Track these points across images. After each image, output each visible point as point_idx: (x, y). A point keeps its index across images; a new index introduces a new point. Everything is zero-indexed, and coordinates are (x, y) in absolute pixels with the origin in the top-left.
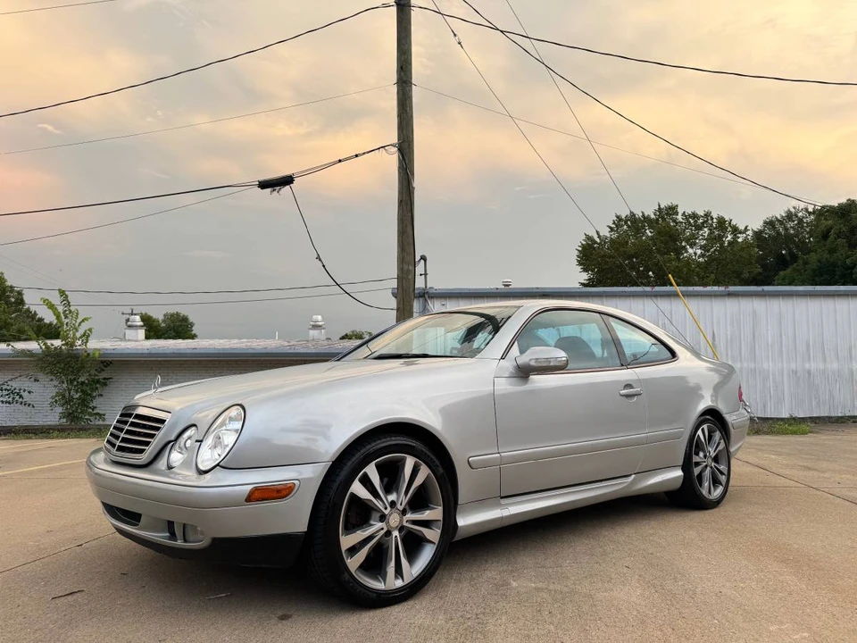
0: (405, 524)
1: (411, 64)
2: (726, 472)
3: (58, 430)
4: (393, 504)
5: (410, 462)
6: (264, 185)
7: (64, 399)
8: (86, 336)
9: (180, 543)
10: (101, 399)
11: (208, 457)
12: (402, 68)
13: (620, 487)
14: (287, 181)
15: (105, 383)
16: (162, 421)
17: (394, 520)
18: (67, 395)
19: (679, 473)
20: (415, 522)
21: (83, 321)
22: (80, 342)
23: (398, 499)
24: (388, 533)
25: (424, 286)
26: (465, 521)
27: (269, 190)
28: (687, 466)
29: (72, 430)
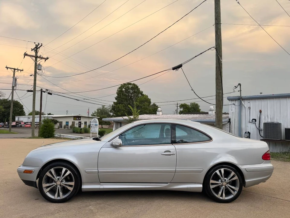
0: (62, 184)
2: (237, 190)
4: (58, 179)
12: (216, 19)
14: (180, 66)
17: (58, 183)
19: (201, 186)
20: (66, 185)
24: (56, 186)
25: (240, 95)
27: (175, 70)
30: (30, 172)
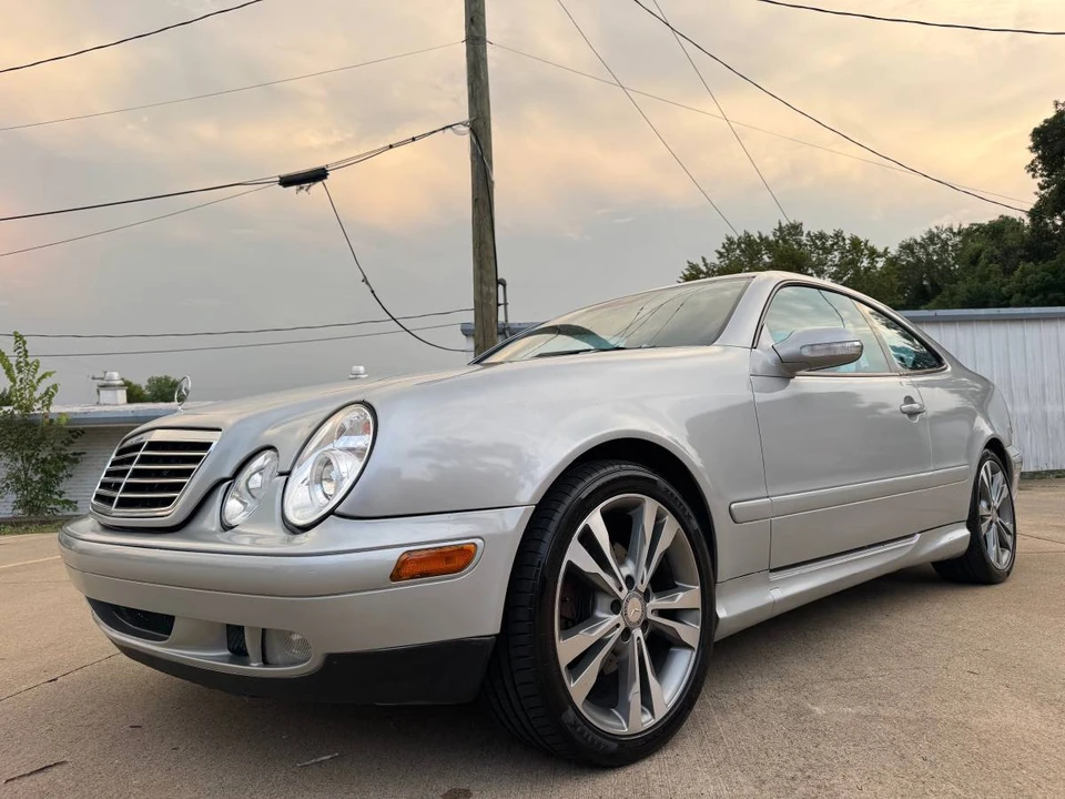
0: (651, 617)
1: (484, 15)
2: (1012, 531)
3: (12, 525)
4: (630, 580)
5: (650, 507)
6: (287, 182)
7: (19, 482)
8: (49, 396)
9: (255, 667)
10: (72, 480)
11: (303, 501)
12: (472, 19)
13: (903, 553)
14: (319, 175)
15: (75, 460)
16: (205, 446)
17: (634, 609)
18: (23, 477)
19: (963, 532)
20: (663, 613)
21: (44, 376)
22: (39, 405)
23: (637, 571)
24: (627, 633)
25: (505, 320)
26: (729, 609)
27: (294, 188)
28: (973, 522)
29: (31, 523)
30: (451, 560)
